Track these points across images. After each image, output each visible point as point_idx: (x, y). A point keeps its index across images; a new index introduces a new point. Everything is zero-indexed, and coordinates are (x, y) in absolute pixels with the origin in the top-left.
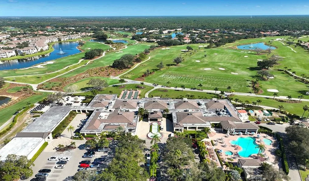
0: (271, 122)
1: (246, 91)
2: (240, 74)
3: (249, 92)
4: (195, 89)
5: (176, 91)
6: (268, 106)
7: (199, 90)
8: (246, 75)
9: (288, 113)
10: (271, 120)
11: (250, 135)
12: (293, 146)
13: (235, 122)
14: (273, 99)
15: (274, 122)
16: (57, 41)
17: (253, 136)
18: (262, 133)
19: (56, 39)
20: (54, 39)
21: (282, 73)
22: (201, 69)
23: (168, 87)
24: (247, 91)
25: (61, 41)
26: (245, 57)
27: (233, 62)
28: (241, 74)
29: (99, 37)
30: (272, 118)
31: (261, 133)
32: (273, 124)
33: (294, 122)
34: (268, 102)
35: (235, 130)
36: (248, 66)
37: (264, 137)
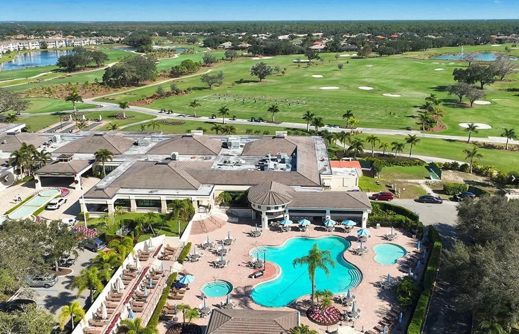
0: (435, 195)
1: (397, 126)
2: (405, 96)
3: (405, 127)
4: (261, 120)
5: (208, 124)
6: (442, 158)
7: (272, 122)
8: (418, 98)
9: (495, 173)
10: (435, 191)
11: (338, 230)
12: (453, 260)
13: (298, 189)
14: (468, 142)
15: (442, 196)
16: (38, 47)
17: (345, 235)
18: (382, 226)
19: (34, 44)
20: (30, 43)
21: (515, 95)
22: (314, 88)
23: (194, 116)
24: (402, 125)
25: (46, 48)
26: (437, 71)
27: (401, 78)
28: (407, 96)
29: (134, 43)
30: (441, 184)
31: (378, 225)
32: (437, 202)
33: (507, 195)
34: (448, 148)
35: (290, 211)
36: (434, 84)
37: (386, 238)
